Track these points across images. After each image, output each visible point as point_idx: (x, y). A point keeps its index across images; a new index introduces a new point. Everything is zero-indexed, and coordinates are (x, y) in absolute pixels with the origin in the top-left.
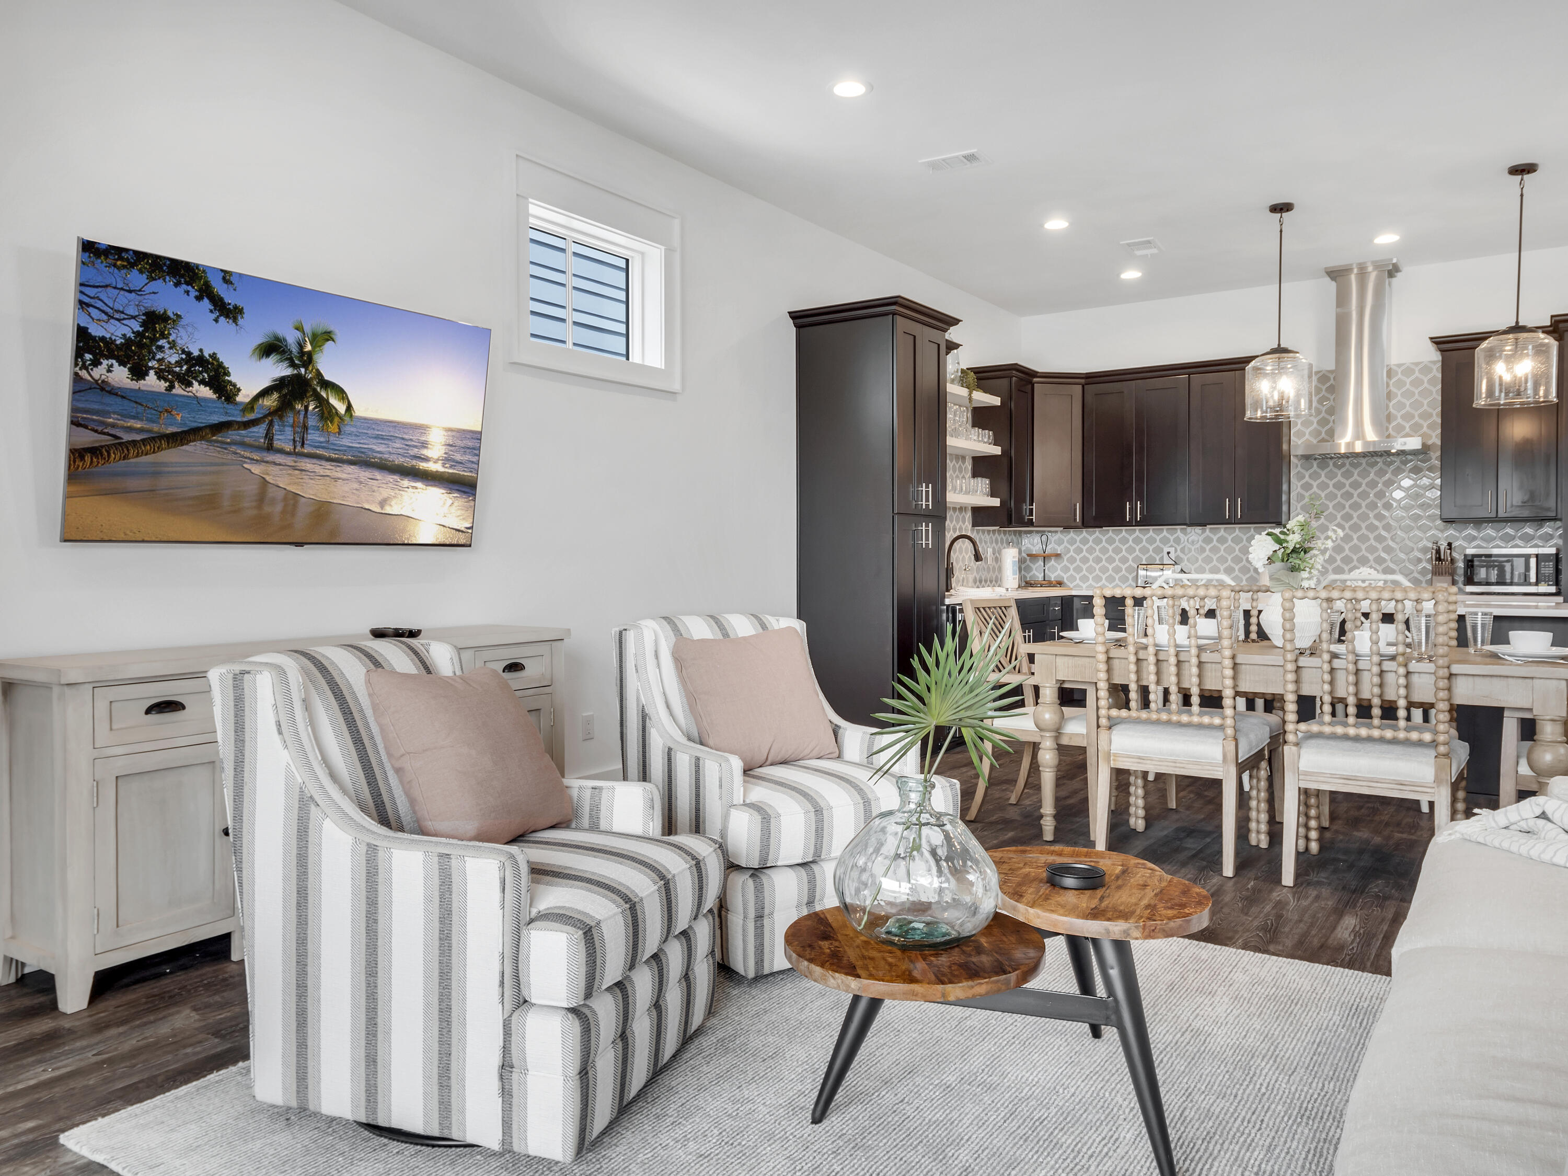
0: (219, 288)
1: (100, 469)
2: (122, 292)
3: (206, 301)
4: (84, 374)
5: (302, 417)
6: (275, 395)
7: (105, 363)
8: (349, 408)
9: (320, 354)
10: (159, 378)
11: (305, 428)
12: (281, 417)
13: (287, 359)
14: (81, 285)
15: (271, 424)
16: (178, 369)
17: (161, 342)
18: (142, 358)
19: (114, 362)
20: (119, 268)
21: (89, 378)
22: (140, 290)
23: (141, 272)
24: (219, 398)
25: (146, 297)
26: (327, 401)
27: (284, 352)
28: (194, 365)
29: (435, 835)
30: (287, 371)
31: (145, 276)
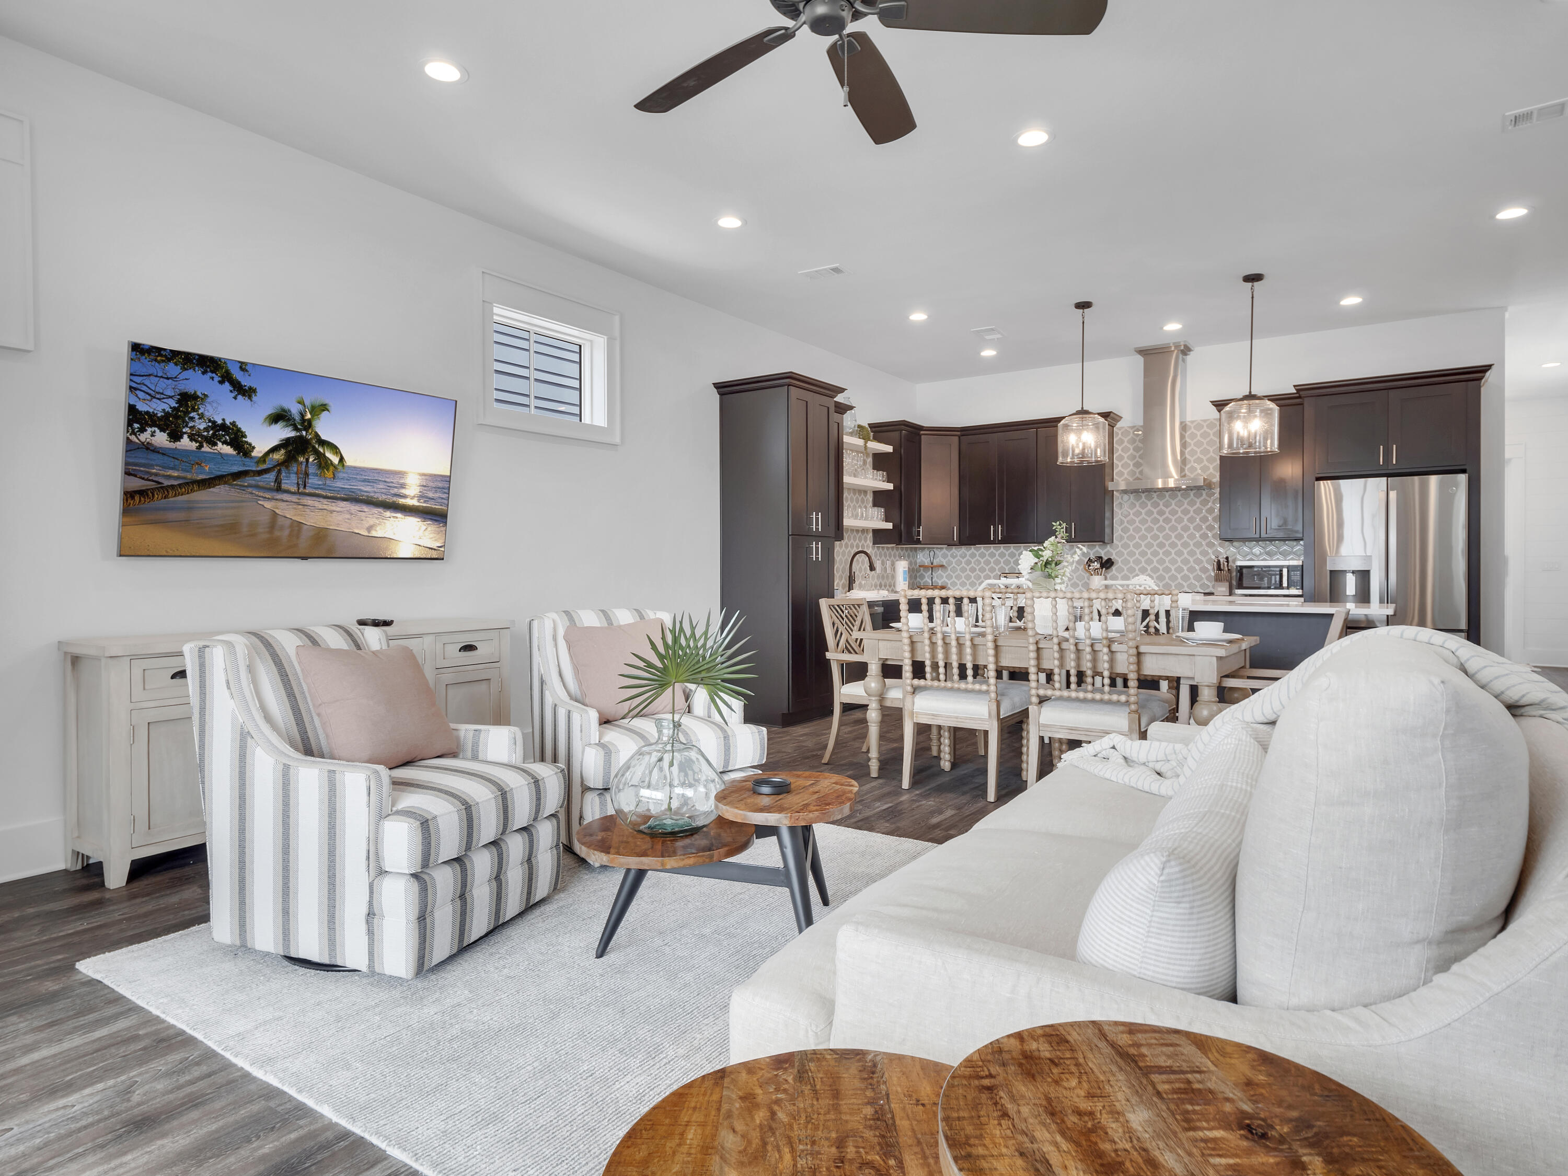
0: (237, 374)
1: (147, 505)
2: (162, 379)
3: (227, 384)
4: (133, 438)
5: (304, 467)
6: (283, 451)
7: (149, 430)
8: (342, 459)
9: (318, 421)
10: (191, 440)
11: (307, 474)
12: (287, 467)
13: (291, 425)
14: (131, 375)
15: (279, 472)
16: (205, 434)
17: (192, 415)
18: (177, 426)
19: (156, 429)
20: (159, 362)
21: (137, 441)
22: (176, 378)
23: (176, 364)
24: (238, 453)
25: (181, 382)
26: (324, 455)
27: (289, 420)
28: (218, 431)
29: (339, 759)
30: (293, 434)
31: (179, 367)
